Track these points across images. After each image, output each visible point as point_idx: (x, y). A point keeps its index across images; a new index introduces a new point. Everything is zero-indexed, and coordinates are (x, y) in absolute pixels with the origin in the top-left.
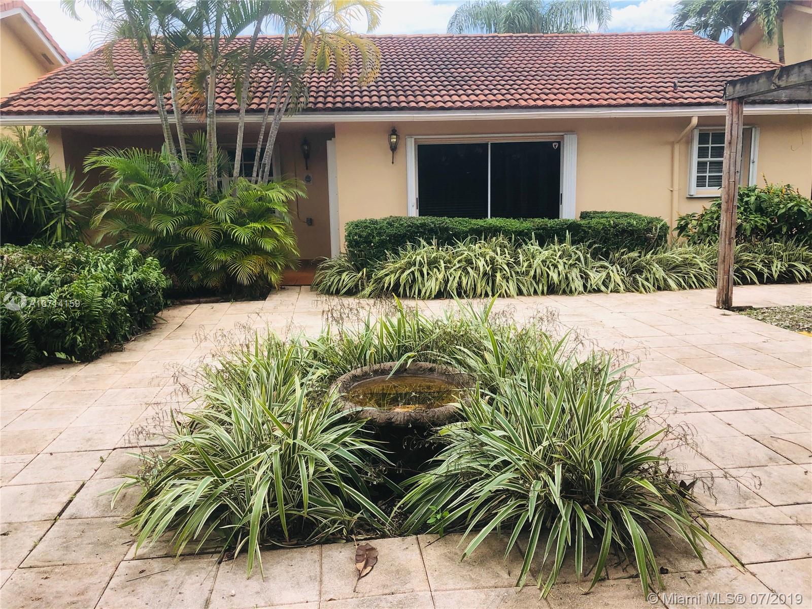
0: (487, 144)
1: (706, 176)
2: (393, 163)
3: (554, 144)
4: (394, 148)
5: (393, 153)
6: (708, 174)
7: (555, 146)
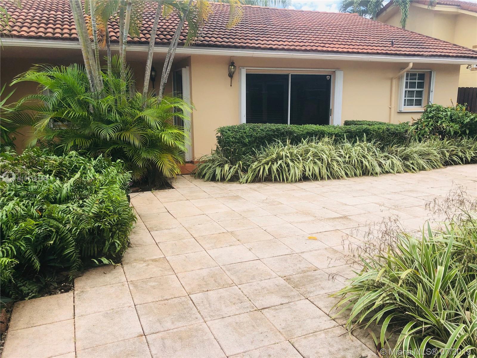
0: (288, 75)
1: (413, 99)
2: (231, 86)
3: (327, 77)
4: (231, 75)
5: (231, 78)
6: (414, 98)
7: (328, 78)
